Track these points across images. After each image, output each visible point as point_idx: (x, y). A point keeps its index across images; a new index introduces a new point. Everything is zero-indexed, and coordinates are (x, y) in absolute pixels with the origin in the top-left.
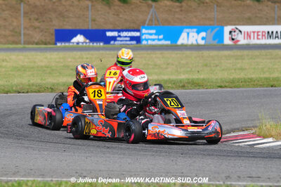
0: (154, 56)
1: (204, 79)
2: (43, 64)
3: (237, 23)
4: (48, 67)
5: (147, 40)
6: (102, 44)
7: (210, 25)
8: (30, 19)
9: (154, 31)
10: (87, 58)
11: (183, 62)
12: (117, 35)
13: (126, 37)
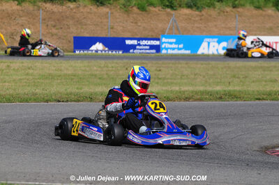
0: (180, 66)
1: (240, 91)
2: (70, 72)
3: (258, 33)
4: (75, 76)
5: (167, 49)
6: (121, 52)
7: (231, 35)
8: (47, 25)
9: (174, 40)
10: (112, 67)
11: (211, 72)
12: (136, 43)
13: (146, 45)
